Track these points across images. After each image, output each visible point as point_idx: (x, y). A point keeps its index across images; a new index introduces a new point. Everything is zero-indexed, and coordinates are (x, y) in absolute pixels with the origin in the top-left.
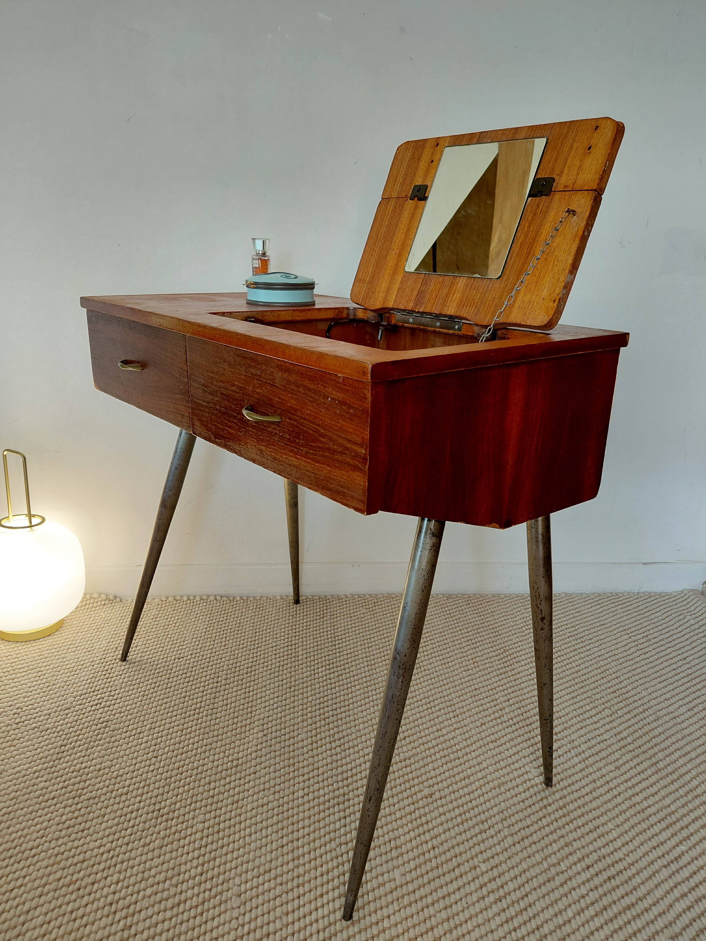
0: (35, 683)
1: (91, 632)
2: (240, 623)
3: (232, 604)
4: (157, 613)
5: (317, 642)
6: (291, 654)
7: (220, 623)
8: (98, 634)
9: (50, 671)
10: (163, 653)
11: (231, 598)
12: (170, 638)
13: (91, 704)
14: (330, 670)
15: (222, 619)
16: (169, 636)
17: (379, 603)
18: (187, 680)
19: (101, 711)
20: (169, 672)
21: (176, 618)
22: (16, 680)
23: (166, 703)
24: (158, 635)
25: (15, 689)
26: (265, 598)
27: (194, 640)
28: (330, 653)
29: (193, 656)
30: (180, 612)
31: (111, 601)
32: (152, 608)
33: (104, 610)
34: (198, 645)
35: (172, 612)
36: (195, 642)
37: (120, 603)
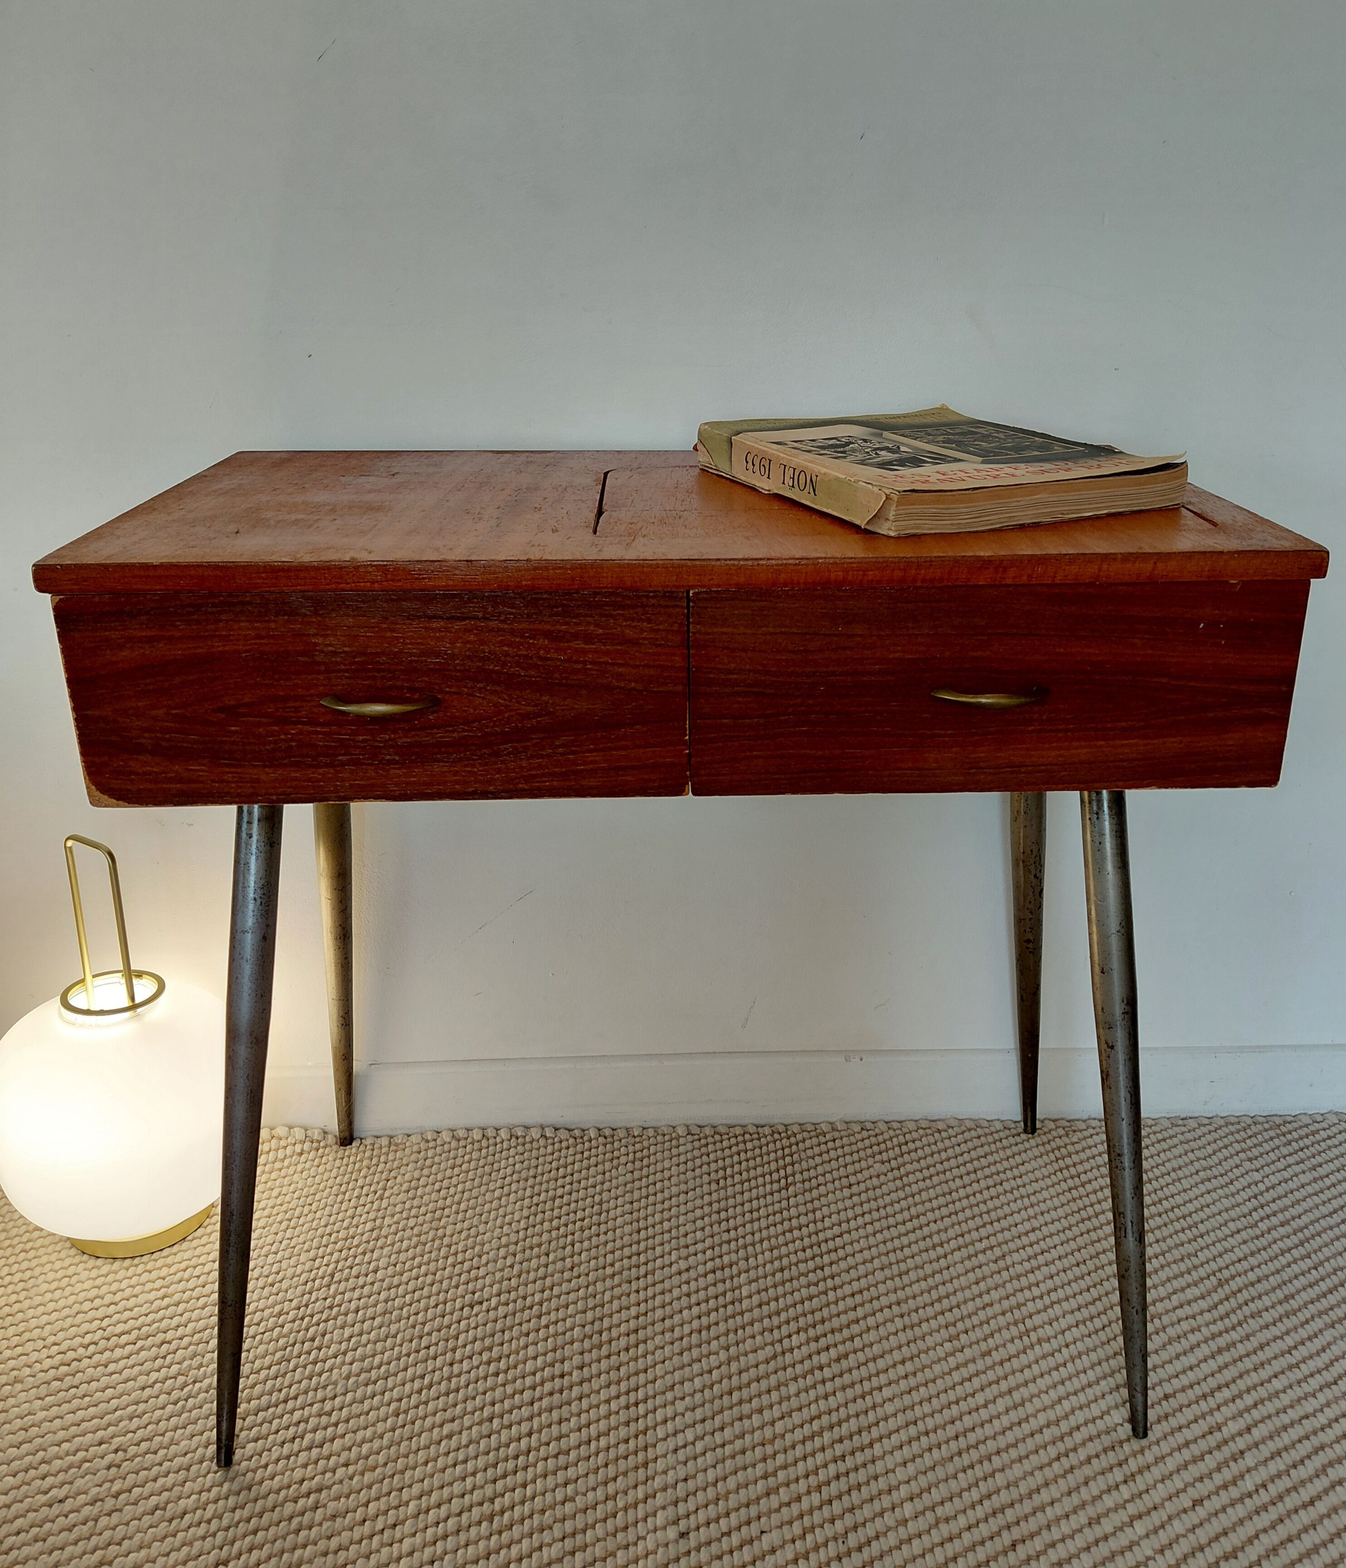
0: (154, 1376)
1: (273, 1229)
2: (600, 1203)
3: (579, 1148)
4: (416, 1174)
5: (780, 1258)
6: (724, 1294)
7: (558, 1202)
8: (288, 1234)
9: (186, 1340)
10: (435, 1289)
11: (577, 1133)
12: (449, 1246)
13: (280, 1437)
14: (817, 1339)
15: (560, 1192)
16: (446, 1241)
17: (911, 1146)
18: (492, 1368)
19: (303, 1456)
20: (451, 1344)
21: (460, 1187)
22: (112, 1367)
23: (450, 1436)
24: (423, 1238)
25: (110, 1392)
26: (651, 1132)
27: (502, 1252)
28: (813, 1290)
29: (503, 1298)
30: (467, 1172)
31: (315, 1145)
32: (404, 1162)
33: (300, 1167)
34: (512, 1266)
35: (449, 1171)
36: (505, 1258)
37: (335, 1147)
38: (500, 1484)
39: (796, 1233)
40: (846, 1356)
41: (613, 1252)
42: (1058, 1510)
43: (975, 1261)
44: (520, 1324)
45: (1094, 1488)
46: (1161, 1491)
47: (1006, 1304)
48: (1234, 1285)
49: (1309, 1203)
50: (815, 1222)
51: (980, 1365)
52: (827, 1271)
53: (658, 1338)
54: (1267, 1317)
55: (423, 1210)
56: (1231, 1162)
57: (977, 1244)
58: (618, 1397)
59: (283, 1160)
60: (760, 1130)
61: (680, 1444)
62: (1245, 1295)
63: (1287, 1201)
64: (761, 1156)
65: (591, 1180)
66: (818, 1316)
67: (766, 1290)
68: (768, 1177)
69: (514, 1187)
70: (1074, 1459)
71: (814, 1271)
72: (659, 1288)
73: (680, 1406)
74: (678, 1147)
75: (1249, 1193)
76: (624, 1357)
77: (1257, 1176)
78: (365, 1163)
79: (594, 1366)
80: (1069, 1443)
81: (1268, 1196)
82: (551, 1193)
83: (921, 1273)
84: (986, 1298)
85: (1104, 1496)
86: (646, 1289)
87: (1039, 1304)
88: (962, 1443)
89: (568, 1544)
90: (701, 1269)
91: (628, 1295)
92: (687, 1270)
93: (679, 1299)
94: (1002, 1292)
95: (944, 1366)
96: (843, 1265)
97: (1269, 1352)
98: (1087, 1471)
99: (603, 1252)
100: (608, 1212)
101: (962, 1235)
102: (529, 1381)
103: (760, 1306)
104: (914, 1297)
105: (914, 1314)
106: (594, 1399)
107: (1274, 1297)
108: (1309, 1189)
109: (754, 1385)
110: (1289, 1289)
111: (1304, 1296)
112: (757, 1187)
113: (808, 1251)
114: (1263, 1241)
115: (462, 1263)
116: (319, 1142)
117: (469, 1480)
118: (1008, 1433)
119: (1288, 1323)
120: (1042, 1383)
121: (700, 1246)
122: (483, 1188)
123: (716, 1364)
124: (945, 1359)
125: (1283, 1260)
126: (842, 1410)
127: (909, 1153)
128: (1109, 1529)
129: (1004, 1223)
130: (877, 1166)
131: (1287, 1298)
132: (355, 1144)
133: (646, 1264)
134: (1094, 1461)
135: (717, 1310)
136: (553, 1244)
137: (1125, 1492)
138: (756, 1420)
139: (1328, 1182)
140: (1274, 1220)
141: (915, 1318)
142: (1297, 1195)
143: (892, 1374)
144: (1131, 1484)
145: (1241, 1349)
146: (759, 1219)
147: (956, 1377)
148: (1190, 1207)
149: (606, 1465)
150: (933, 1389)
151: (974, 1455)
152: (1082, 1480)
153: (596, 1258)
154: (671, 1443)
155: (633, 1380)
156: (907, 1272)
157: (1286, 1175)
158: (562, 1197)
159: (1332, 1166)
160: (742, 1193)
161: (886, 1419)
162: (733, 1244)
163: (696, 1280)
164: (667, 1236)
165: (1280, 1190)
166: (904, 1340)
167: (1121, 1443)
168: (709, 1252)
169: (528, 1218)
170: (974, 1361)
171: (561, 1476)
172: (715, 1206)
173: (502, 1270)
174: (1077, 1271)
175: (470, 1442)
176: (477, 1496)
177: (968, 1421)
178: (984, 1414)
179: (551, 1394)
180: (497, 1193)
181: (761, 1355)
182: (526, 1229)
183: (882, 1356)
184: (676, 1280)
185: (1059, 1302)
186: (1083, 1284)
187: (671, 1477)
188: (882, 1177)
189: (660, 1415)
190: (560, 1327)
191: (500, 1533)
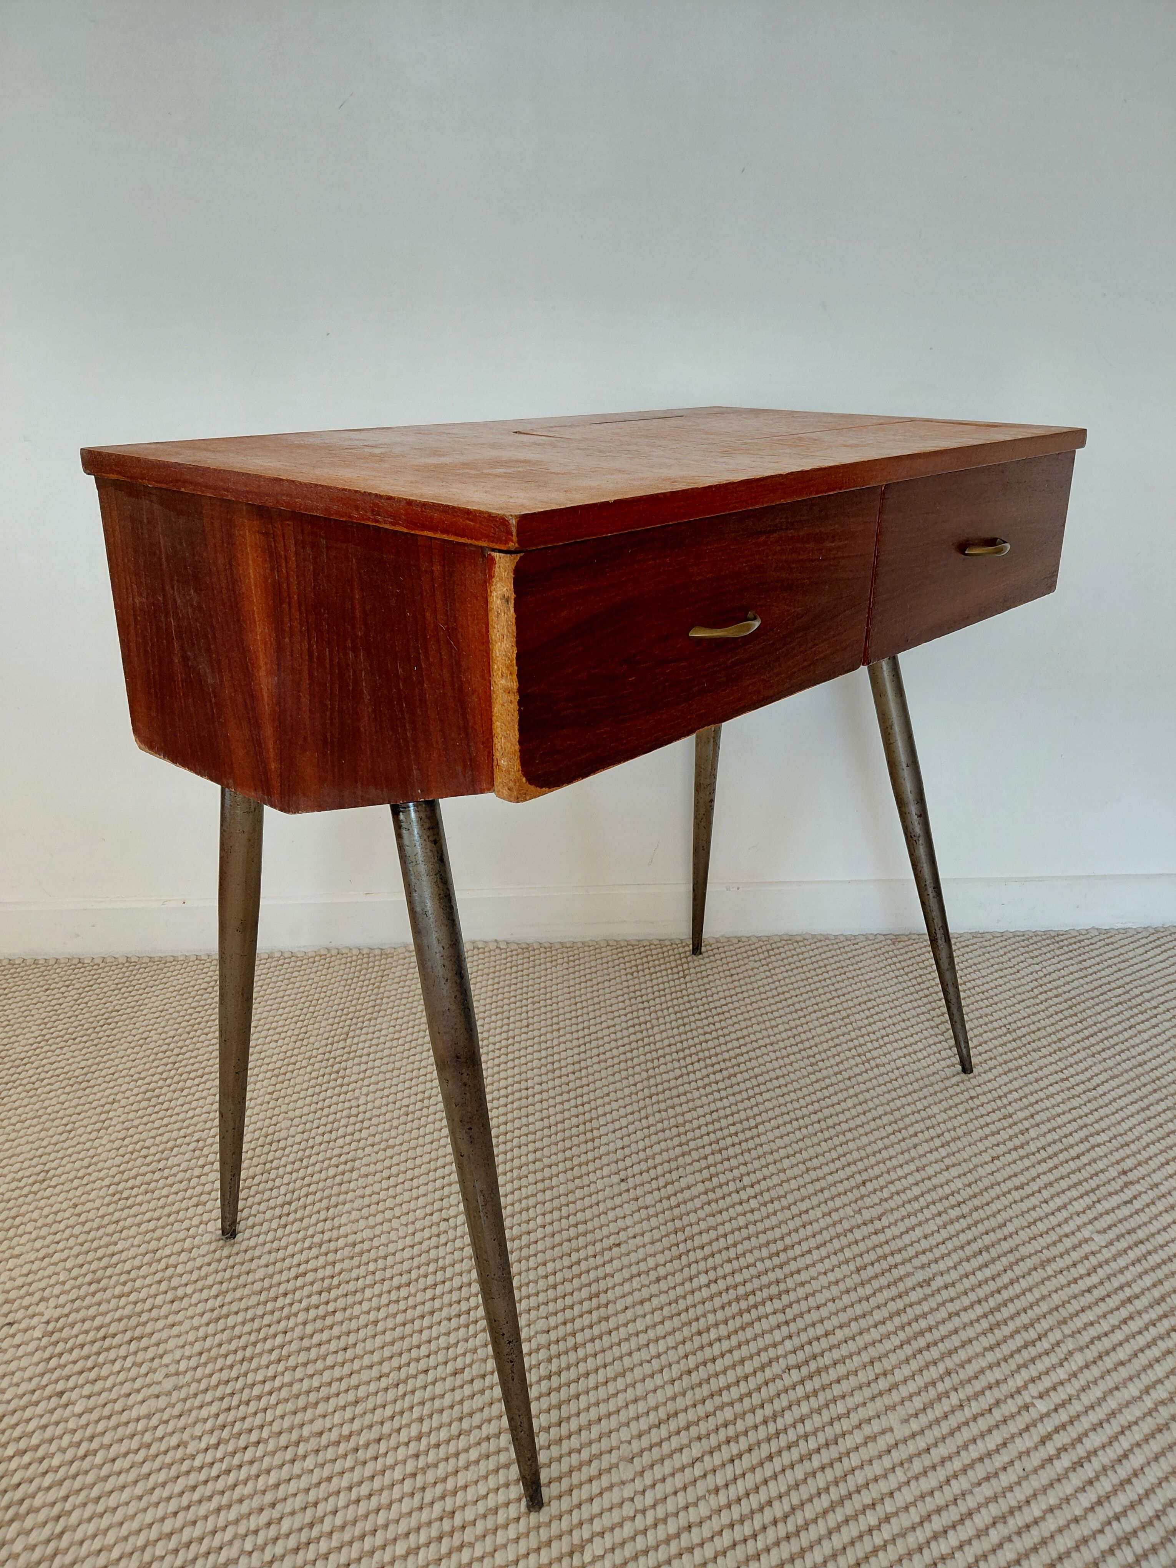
40: (735, 1075)
47: (851, 1044)
48: (1019, 1033)
49: (1076, 984)
54: (1044, 1051)
56: (1018, 959)
61: (617, 1127)
62: (1028, 1038)
63: (1060, 983)
75: (1031, 977)
77: (1038, 968)
81: (1045, 980)
84: (837, 1041)
87: (876, 1044)
94: (848, 1037)
97: (1045, 1071)
104: (784, 1040)
107: (1049, 1039)
108: (1077, 975)
109: (667, 1092)
110: (1061, 1035)
111: (1073, 1039)
114: (1042, 1007)
118: (855, 1119)
119: (1060, 1054)
123: (641, 1080)
125: (1057, 1018)
131: (1060, 1040)
137: (943, 1152)
138: (670, 1113)
139: (1090, 971)
140: (1050, 994)
142: (1067, 979)
143: (769, 1085)
144: (947, 1147)
145: (1026, 1070)
147: (817, 1087)
148: (987, 987)
152: (911, 1146)
154: (611, 1127)
157: (1059, 966)
159: (1093, 961)
165: (1055, 976)
167: (939, 1124)
174: (903, 1025)
181: (673, 1075)
185: (890, 1043)
186: (907, 1033)
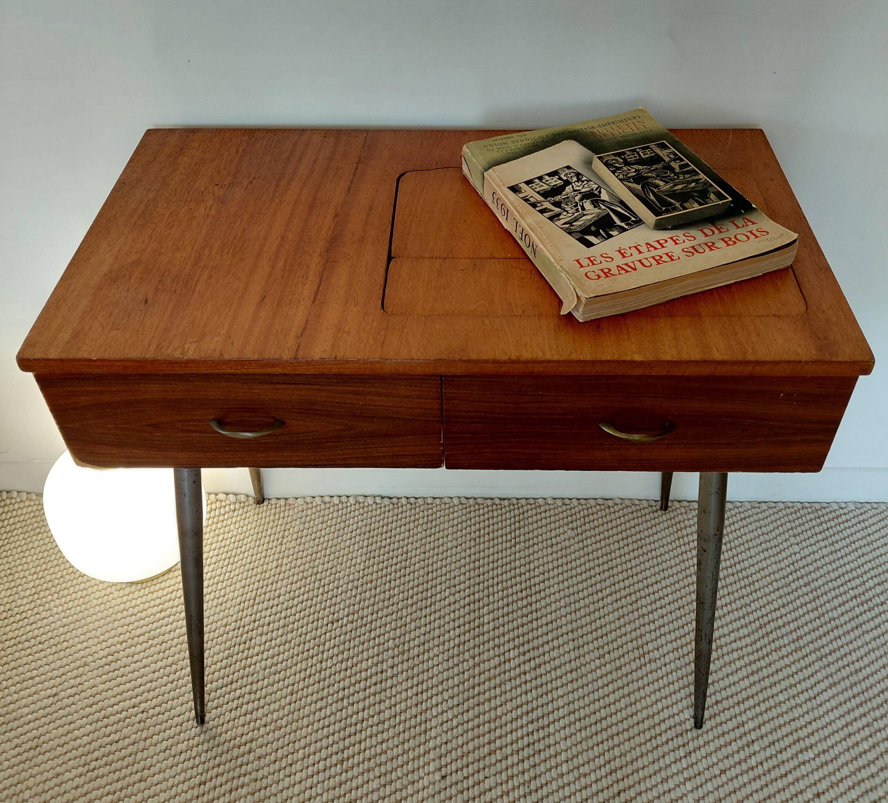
1: (221, 564)
2: (407, 552)
3: (396, 511)
4: (301, 527)
5: (507, 596)
6: (474, 620)
7: (382, 551)
8: (229, 568)
9: (175, 641)
10: (312, 610)
12: (320, 580)
13: (229, 706)
14: (524, 654)
15: (383, 543)
17: (591, 517)
18: (344, 665)
19: (242, 719)
21: (326, 537)
23: (320, 709)
26: (438, 501)
28: (525, 620)
29: (351, 618)
30: (331, 526)
31: (242, 505)
32: (294, 518)
33: (234, 520)
34: (355, 596)
35: (320, 525)
36: (351, 590)
37: (254, 505)
38: (347, 741)
39: (518, 579)
40: (540, 666)
41: (413, 588)
42: (646, 772)
43: (619, 604)
44: (360, 636)
45: (668, 760)
46: (704, 764)
50: (529, 571)
51: (614, 675)
52: (534, 607)
53: (436, 649)
55: (305, 553)
57: (622, 591)
58: (412, 688)
59: (224, 515)
60: (502, 502)
61: (445, 720)
64: (502, 521)
65: (402, 535)
66: (526, 638)
67: (498, 618)
68: (504, 537)
69: (358, 539)
70: (659, 741)
71: (526, 606)
72: (437, 615)
73: (446, 695)
74: (453, 513)
75: (790, 560)
76: (416, 661)
78: (272, 517)
79: (400, 666)
80: (658, 730)
82: (379, 544)
83: (587, 610)
85: (673, 765)
86: (430, 615)
87: (653, 635)
88: (599, 727)
89: (383, 780)
90: (462, 603)
91: (421, 618)
92: (454, 603)
93: (449, 623)
94: (632, 626)
95: (594, 676)
96: (543, 603)
97: (780, 675)
98: (665, 749)
99: (407, 588)
100: (411, 559)
101: (614, 585)
102: (363, 674)
103: (494, 629)
104: (582, 627)
105: (580, 639)
106: (399, 688)
107: (790, 638)
109: (487, 683)
110: (801, 632)
111: (809, 637)
112: (498, 544)
113: (524, 592)
114: (792, 597)
115: (327, 592)
116: (244, 502)
117: (331, 738)
118: (625, 722)
120: (648, 690)
121: (462, 586)
122: (340, 538)
123: (467, 668)
124: (595, 670)
126: (534, 702)
127: (589, 523)
128: (672, 786)
129: (640, 577)
130: (569, 532)
132: (266, 503)
133: (431, 597)
134: (670, 743)
135: (469, 631)
136: (379, 581)
137: (684, 763)
138: (487, 707)
140: (801, 582)
141: (581, 642)
142: (819, 564)
143: (564, 679)
144: (688, 758)
145: (765, 672)
146: (497, 568)
147: (600, 683)
149: (404, 732)
150: (586, 690)
151: (605, 735)
152: (661, 754)
153: (403, 592)
154: (440, 719)
155: (421, 676)
156: (579, 610)
158: (385, 547)
160: (489, 549)
161: (558, 709)
162: (481, 585)
163: (459, 610)
164: (444, 578)
166: (573, 657)
167: (687, 731)
168: (467, 591)
169: (365, 562)
170: (611, 673)
171: (380, 738)
172: (473, 557)
173: (350, 598)
174: (678, 613)
175: (332, 713)
176: (335, 748)
177: (603, 713)
178: (613, 709)
179: (375, 684)
180: (348, 543)
181: (492, 663)
182: (364, 570)
183: (560, 667)
184: (447, 610)
186: (680, 623)
187: (438, 741)
188: (572, 540)
189: (434, 701)
190: (382, 640)
191: (347, 771)
